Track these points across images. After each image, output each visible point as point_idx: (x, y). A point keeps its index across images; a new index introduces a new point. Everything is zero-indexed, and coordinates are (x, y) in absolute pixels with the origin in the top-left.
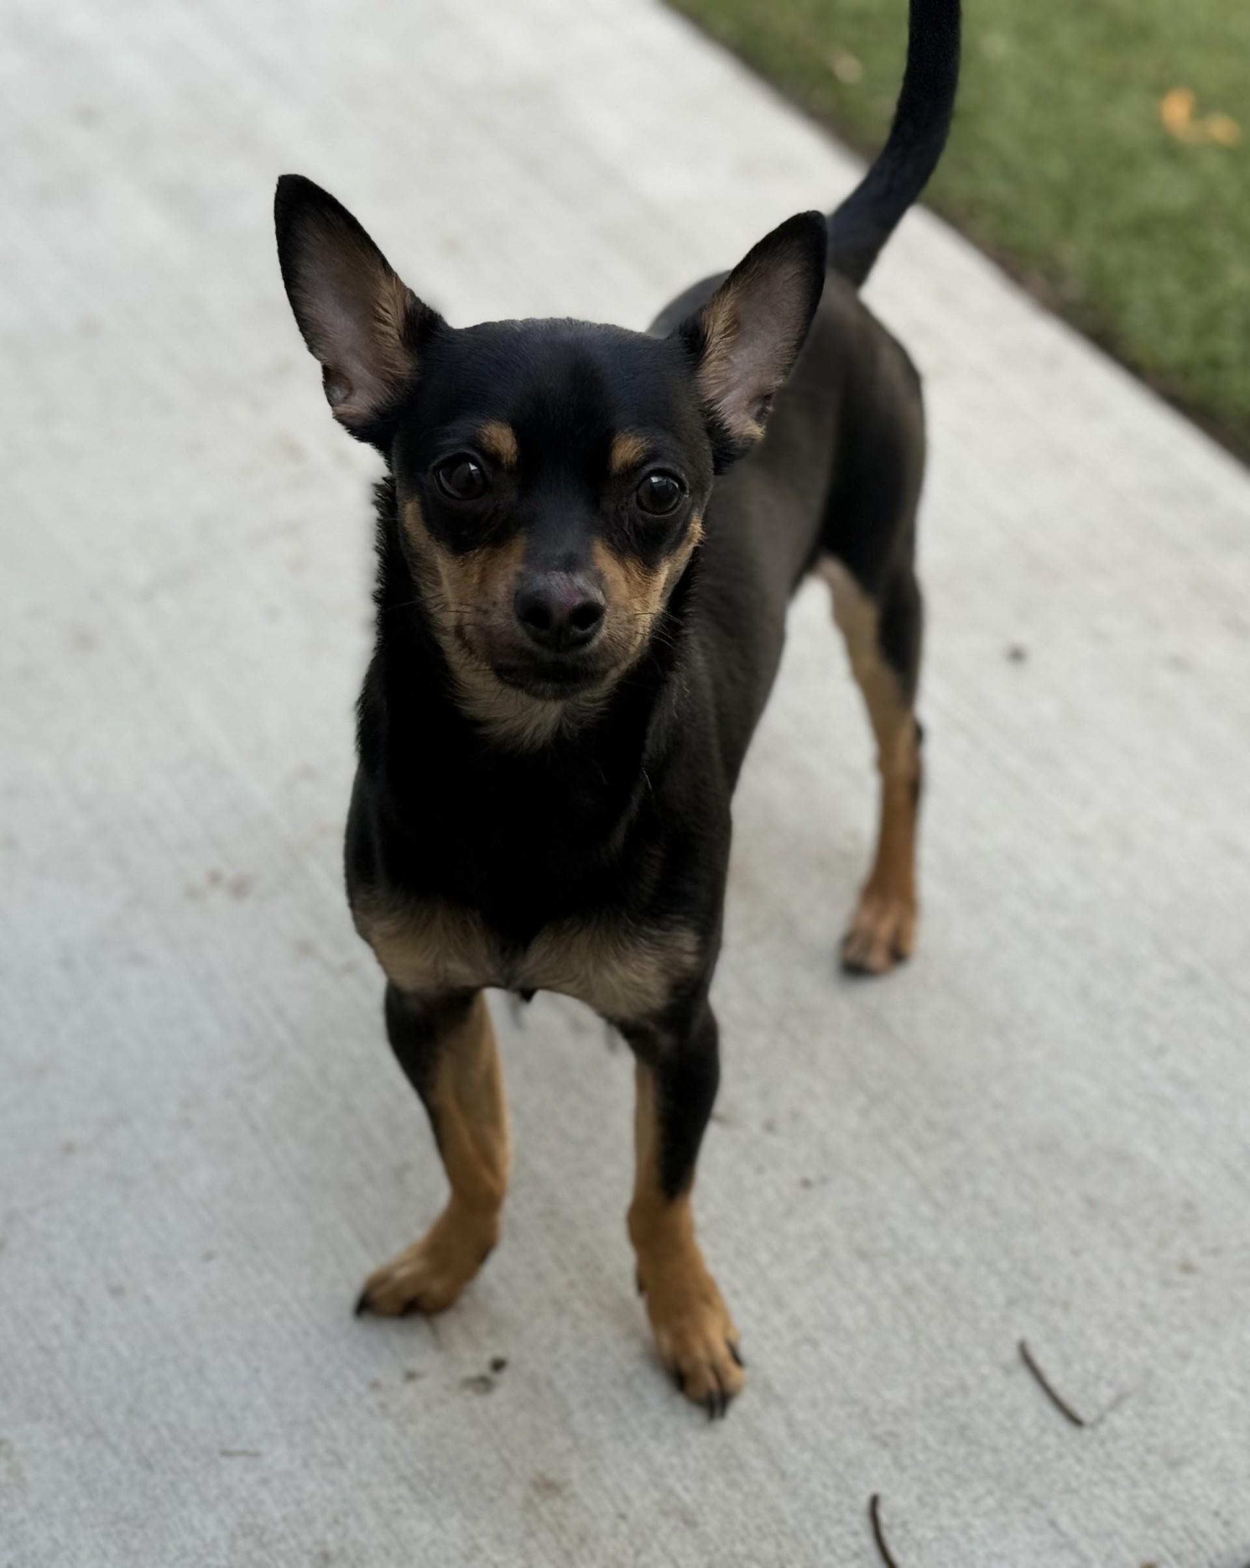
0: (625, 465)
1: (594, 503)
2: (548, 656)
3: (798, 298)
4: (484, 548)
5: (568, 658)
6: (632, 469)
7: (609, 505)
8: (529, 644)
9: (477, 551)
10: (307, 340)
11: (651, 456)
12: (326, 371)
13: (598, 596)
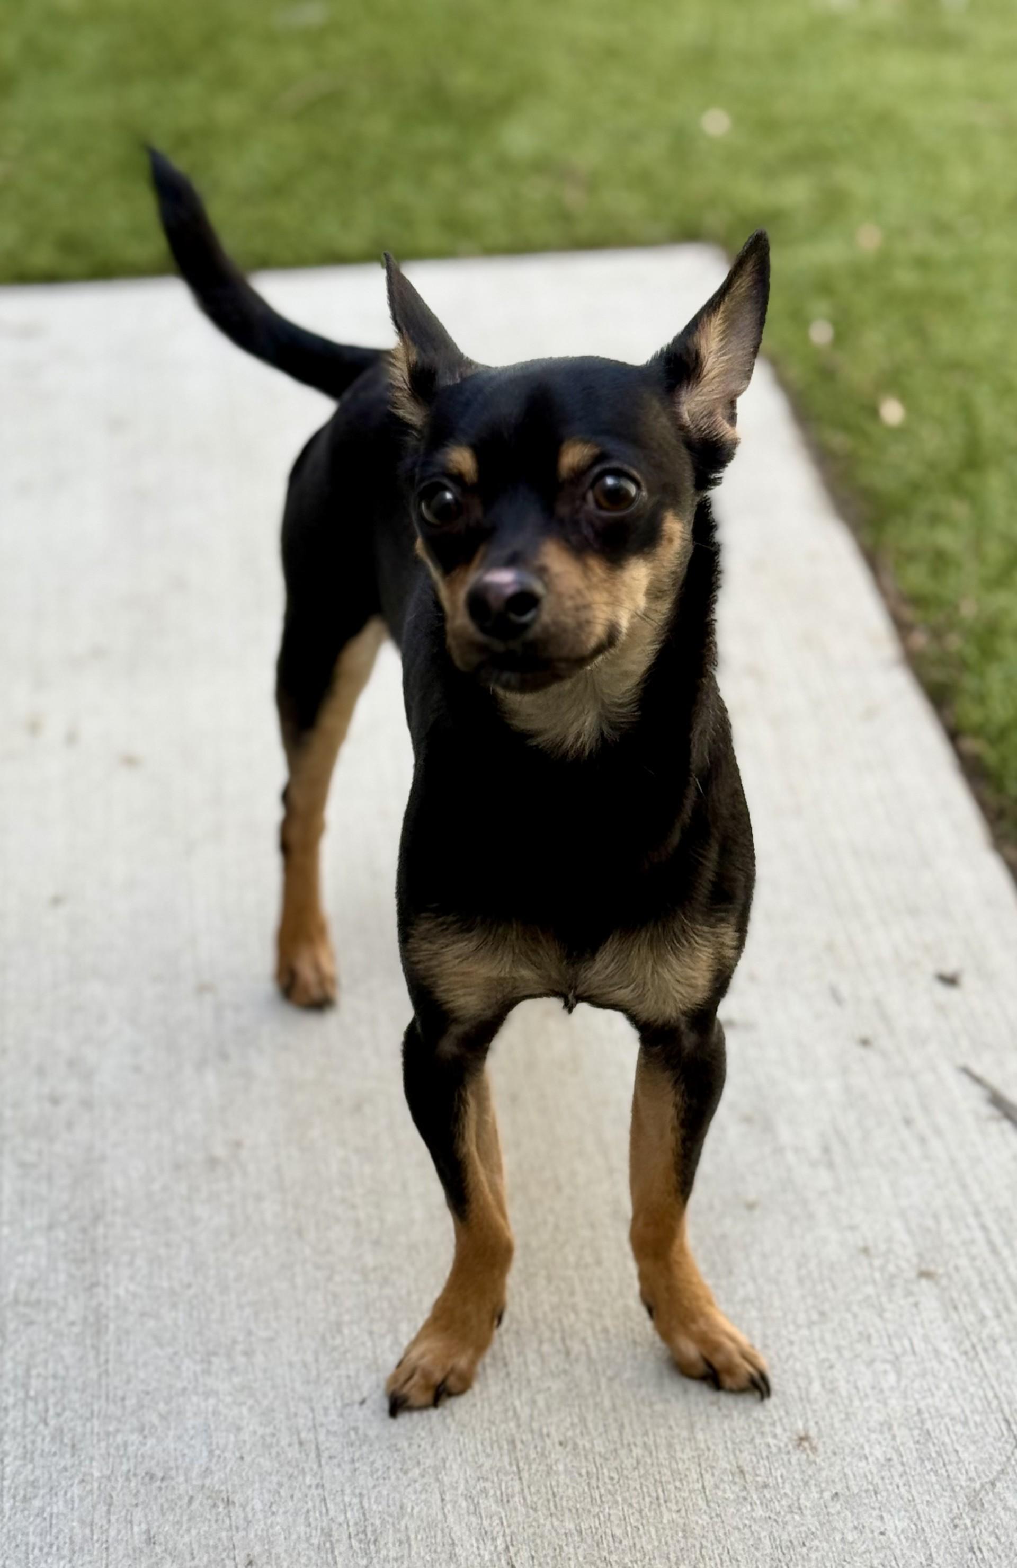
0: (573, 470)
1: (549, 510)
2: (498, 646)
5: (515, 645)
6: (579, 474)
7: (563, 510)
8: (480, 637)
11: (600, 458)
13: (538, 588)
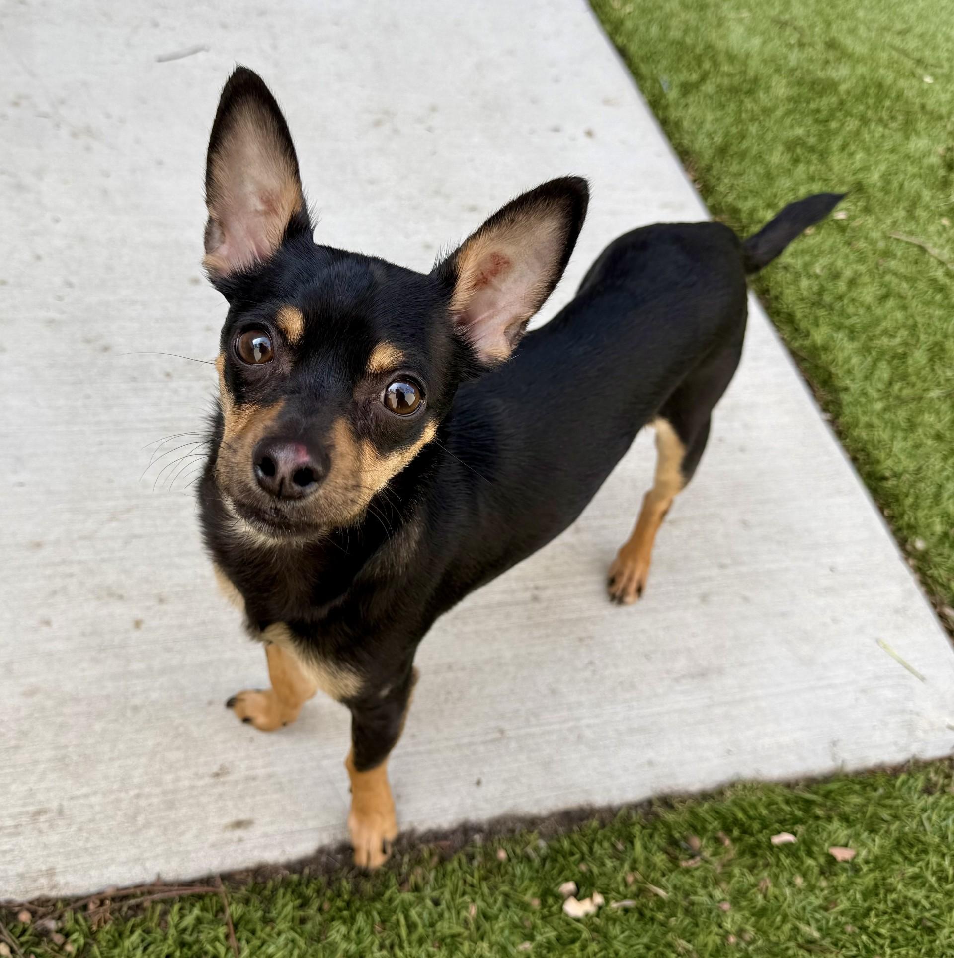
3: (556, 248)
4: (254, 405)
9: (248, 405)
10: (208, 195)
12: (211, 220)
